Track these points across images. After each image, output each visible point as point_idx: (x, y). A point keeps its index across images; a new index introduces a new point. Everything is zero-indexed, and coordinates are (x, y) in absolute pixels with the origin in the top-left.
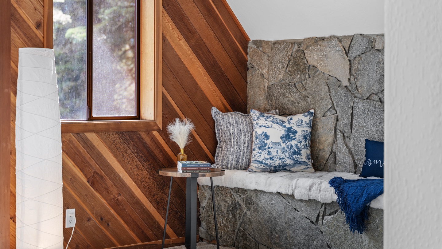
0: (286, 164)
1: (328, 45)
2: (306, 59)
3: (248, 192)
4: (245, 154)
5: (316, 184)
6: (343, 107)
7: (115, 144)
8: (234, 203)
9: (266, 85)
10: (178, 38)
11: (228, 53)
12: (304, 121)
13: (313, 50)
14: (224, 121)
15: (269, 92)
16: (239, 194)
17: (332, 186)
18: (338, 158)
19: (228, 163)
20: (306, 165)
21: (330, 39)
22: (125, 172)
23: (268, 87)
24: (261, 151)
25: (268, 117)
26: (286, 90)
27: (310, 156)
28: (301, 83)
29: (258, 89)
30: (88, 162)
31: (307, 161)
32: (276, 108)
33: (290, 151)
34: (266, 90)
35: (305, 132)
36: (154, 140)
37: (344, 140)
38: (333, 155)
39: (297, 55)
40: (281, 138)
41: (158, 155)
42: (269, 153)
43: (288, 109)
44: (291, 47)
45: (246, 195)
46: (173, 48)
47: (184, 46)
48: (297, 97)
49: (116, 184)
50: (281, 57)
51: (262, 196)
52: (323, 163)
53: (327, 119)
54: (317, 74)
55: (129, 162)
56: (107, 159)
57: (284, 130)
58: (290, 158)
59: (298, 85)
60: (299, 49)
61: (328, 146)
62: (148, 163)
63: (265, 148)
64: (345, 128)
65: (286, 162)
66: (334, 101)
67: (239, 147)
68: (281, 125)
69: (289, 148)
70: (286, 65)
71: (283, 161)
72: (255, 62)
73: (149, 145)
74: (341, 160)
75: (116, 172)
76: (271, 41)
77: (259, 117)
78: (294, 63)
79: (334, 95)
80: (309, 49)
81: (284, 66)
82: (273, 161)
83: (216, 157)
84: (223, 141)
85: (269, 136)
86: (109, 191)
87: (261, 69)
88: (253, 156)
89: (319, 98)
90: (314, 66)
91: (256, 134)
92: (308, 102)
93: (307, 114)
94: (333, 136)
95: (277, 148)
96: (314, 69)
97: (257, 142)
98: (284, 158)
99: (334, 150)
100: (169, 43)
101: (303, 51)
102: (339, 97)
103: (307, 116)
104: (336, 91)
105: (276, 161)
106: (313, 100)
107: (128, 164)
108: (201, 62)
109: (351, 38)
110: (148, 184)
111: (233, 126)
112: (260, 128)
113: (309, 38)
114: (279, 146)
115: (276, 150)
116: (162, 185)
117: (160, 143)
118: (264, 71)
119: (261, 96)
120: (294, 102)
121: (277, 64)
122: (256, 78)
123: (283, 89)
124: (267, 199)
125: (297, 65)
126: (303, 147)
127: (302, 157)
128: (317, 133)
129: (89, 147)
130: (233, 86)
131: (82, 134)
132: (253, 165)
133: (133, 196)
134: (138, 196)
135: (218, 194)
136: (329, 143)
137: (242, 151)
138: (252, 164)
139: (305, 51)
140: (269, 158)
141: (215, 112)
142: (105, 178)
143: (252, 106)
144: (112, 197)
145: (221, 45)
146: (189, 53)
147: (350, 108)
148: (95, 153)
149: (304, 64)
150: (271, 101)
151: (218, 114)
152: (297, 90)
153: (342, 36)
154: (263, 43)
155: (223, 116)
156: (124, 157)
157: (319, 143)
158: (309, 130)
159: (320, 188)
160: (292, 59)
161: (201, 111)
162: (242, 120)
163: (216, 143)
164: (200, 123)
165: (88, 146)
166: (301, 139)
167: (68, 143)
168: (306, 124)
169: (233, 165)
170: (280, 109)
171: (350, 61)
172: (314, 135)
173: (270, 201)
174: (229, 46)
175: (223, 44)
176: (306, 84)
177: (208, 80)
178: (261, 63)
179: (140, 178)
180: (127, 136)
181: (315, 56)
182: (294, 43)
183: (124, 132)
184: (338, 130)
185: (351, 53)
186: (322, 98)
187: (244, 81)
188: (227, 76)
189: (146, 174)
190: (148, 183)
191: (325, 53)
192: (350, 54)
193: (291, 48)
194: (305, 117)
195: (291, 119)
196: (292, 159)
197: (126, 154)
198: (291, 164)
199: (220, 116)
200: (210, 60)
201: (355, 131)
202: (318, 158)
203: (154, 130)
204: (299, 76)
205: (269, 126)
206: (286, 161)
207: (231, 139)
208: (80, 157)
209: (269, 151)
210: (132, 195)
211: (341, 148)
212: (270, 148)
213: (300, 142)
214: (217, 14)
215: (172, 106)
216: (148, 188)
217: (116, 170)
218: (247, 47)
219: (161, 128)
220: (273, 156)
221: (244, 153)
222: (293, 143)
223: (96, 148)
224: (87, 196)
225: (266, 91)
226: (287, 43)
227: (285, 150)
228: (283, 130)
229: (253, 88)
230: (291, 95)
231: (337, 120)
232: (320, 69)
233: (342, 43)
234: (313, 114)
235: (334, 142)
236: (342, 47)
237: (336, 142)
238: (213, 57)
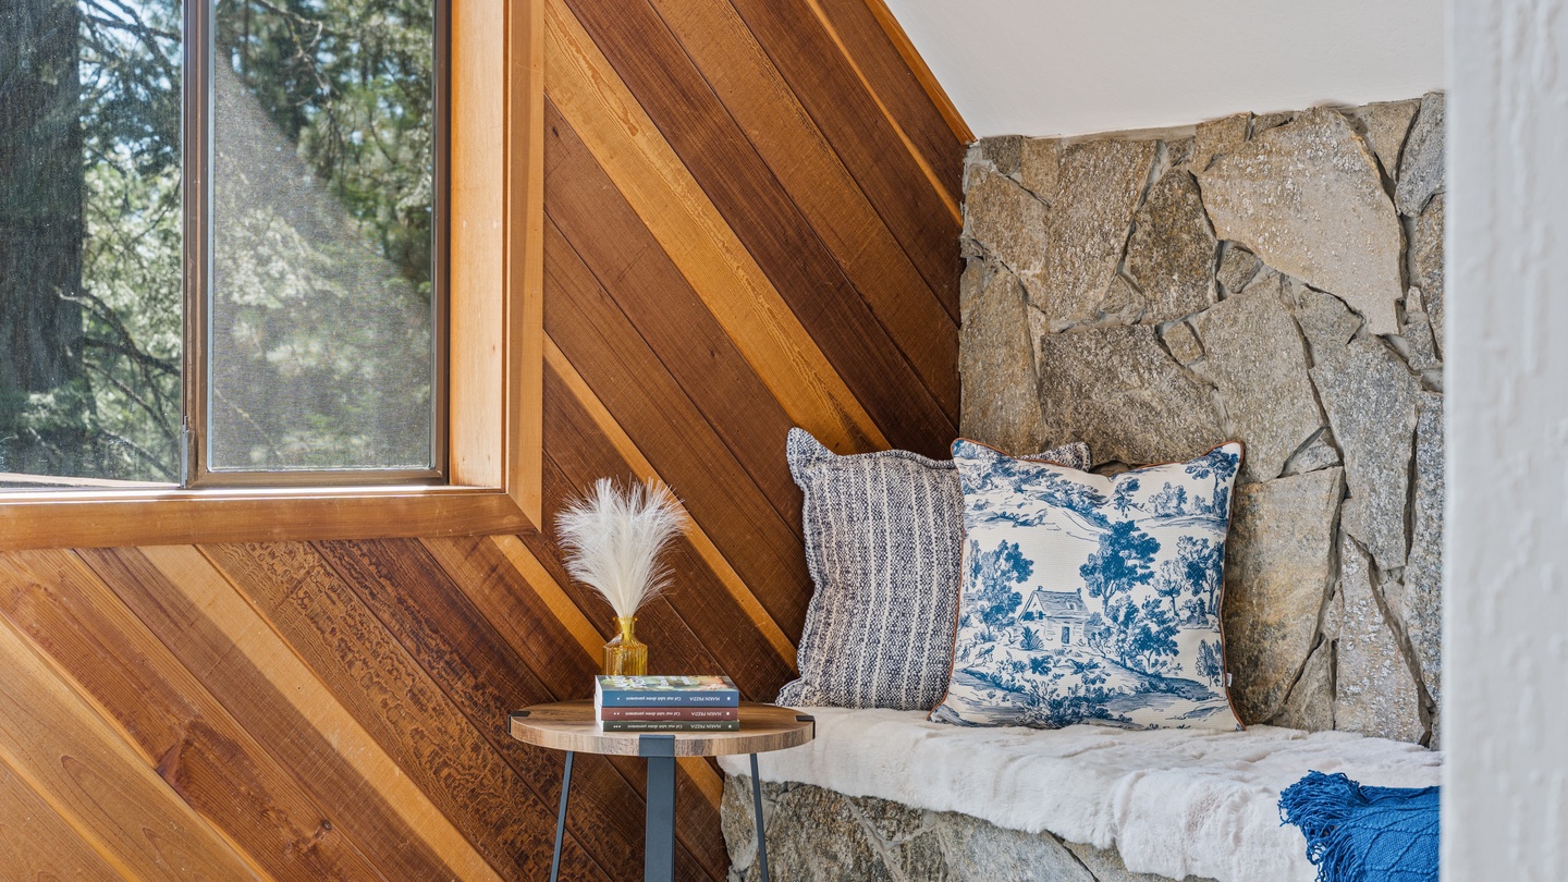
0: (1105, 691)
1: (1306, 146)
2: (1206, 214)
3: (926, 819)
4: (928, 641)
5: (1218, 807)
6: (1370, 435)
7: (302, 595)
8: (864, 865)
9: (1038, 333)
10: (626, 121)
11: (869, 193)
12: (1190, 496)
13: (1235, 173)
14: (837, 492)
15: (1047, 364)
16: (884, 827)
17: (1295, 820)
18: (1344, 668)
19: (850, 681)
20: (1198, 699)
21: (1313, 122)
22: (352, 722)
23: (1043, 340)
24: (991, 628)
25: (1028, 478)
26: (1121, 356)
27: (1218, 657)
28: (1187, 323)
29: (1003, 351)
30: (162, 683)
31: (1205, 680)
32: (1077, 437)
33: (1124, 632)
34: (1038, 354)
35: (1194, 544)
36: (501, 578)
37: (1374, 588)
38: (1323, 655)
39: (1166, 200)
40: (1086, 571)
41: (520, 643)
42: (1029, 641)
43: (1130, 441)
44: (1140, 161)
45: (918, 833)
46: (598, 166)
47: (653, 158)
48: (1164, 386)
49: (306, 778)
50: (1098, 208)
51: (980, 842)
52: (1280, 688)
53: (1299, 486)
54: (1256, 280)
55: (375, 679)
56: (259, 665)
57: (1097, 538)
58: (1124, 666)
59: (1172, 334)
60: (1178, 171)
61: (1304, 610)
62: (471, 682)
63: (1011, 615)
64: (1380, 532)
65: (1103, 681)
66: (1331, 404)
67: (902, 607)
68: (1085, 513)
69: (1121, 618)
70: (1119, 242)
71: (1092, 676)
72: (990, 235)
73: (478, 600)
74: (1361, 679)
75: (309, 724)
76: (1060, 140)
77: (989, 474)
78: (1154, 235)
79: (1330, 376)
80: (1220, 169)
81: (1112, 248)
82: (1046, 678)
83: (803, 649)
84: (834, 580)
85: (1032, 563)
86: (271, 813)
87: (1015, 264)
88: (960, 653)
89: (1263, 391)
90: (1240, 248)
91: (974, 553)
92: (1213, 410)
93: (1205, 463)
94: (1326, 568)
95: (1066, 619)
96: (1242, 258)
97: (976, 589)
98: (1096, 666)
99: (1329, 630)
100: (579, 141)
101: (1194, 178)
102: (1354, 386)
103: (1204, 475)
104: (1337, 360)
105: (1057, 677)
106: (1235, 402)
107: (368, 687)
108: (737, 229)
109: (1411, 112)
110: (472, 775)
111: (878, 515)
112: (991, 525)
113: (1219, 122)
114: (1076, 610)
115: (1058, 628)
116: (543, 780)
117: (531, 589)
118: (1029, 273)
119: (1017, 384)
120: (1153, 409)
121: (1084, 238)
122: (994, 305)
123: (1107, 350)
124: (1002, 860)
125: (1167, 241)
126: (1185, 614)
127: (1178, 659)
128: (1251, 550)
129: (164, 611)
130: (892, 340)
131: (125, 554)
132: (960, 695)
133: (394, 832)
134: (421, 832)
135: (799, 818)
136: (1308, 597)
137: (914, 625)
138: (953, 688)
139: (1204, 180)
140: (1026, 661)
141: (804, 453)
142: (251, 754)
143: (980, 424)
144: (286, 835)
145: (834, 156)
146: (678, 189)
147: (1401, 438)
148: (196, 637)
149: (1199, 237)
150: (1057, 403)
151: (818, 459)
152: (1164, 354)
153: (1371, 104)
154: (1026, 148)
155: (838, 469)
156: (350, 656)
157: (1260, 594)
158: (1214, 537)
159: (1240, 829)
160: (1148, 217)
161: (736, 449)
162: (919, 488)
163: (808, 588)
164: (731, 498)
165: (161, 607)
166: (1174, 577)
167: (50, 594)
168: (1199, 512)
169: (874, 688)
170: (1093, 440)
171: (1403, 219)
172: (1239, 558)
173: (1015, 867)
174: (876, 161)
175: (844, 155)
176: (1204, 328)
177: (771, 312)
178: (1015, 238)
179: (433, 747)
180: (366, 561)
181: (1246, 201)
182: (1154, 144)
183: (350, 541)
184: (1347, 541)
185: (1410, 182)
186: (1275, 391)
187: (947, 316)
188: (863, 292)
189: (462, 730)
190: (473, 771)
191: (1289, 185)
192: (1402, 189)
193: (1144, 166)
194: (1194, 478)
195: (1133, 486)
196: (1132, 670)
197: (359, 643)
198: (1127, 691)
199: (824, 470)
200: (783, 221)
201: (1424, 544)
202: (1256, 665)
203: (503, 532)
204: (1173, 292)
205: (1031, 518)
206: (1104, 676)
207: (865, 574)
208: (116, 659)
209: (1027, 630)
210: (388, 825)
211: (1359, 623)
212: (1033, 619)
213: (1172, 592)
214: (817, 21)
215: (595, 426)
216: (473, 790)
217: (307, 715)
218: (960, 171)
219: (537, 524)
220: (1045, 654)
221: (921, 636)
222: (1140, 594)
223: (202, 616)
224: (151, 836)
225: (1037, 360)
226: (1124, 144)
227: (1103, 627)
228: (1091, 537)
229: (982, 346)
230: (1140, 376)
231: (1345, 494)
232: (1270, 258)
233: (1369, 135)
234: (1237, 465)
235: (1330, 594)
236: (1367, 157)
237: (1338, 595)
238: (797, 211)
